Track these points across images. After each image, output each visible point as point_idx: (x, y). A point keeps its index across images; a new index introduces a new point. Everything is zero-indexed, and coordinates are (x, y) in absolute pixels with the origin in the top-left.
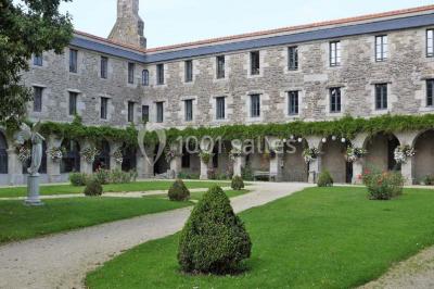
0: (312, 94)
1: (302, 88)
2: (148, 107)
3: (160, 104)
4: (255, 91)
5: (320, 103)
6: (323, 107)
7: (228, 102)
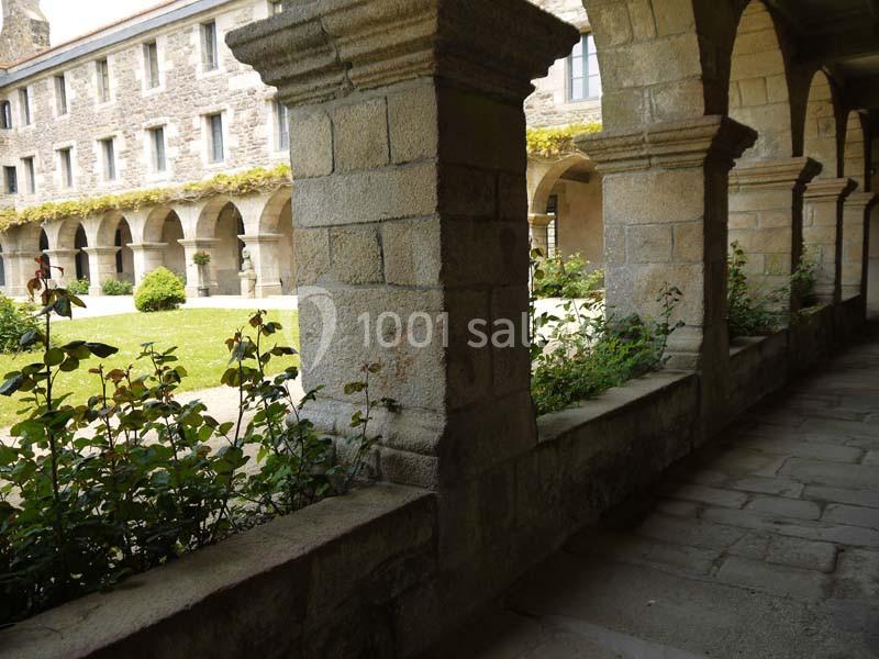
0: (245, 115)
1: (227, 106)
2: (14, 168)
3: (29, 161)
4: (154, 122)
5: (259, 132)
6: (264, 141)
7: (118, 146)
